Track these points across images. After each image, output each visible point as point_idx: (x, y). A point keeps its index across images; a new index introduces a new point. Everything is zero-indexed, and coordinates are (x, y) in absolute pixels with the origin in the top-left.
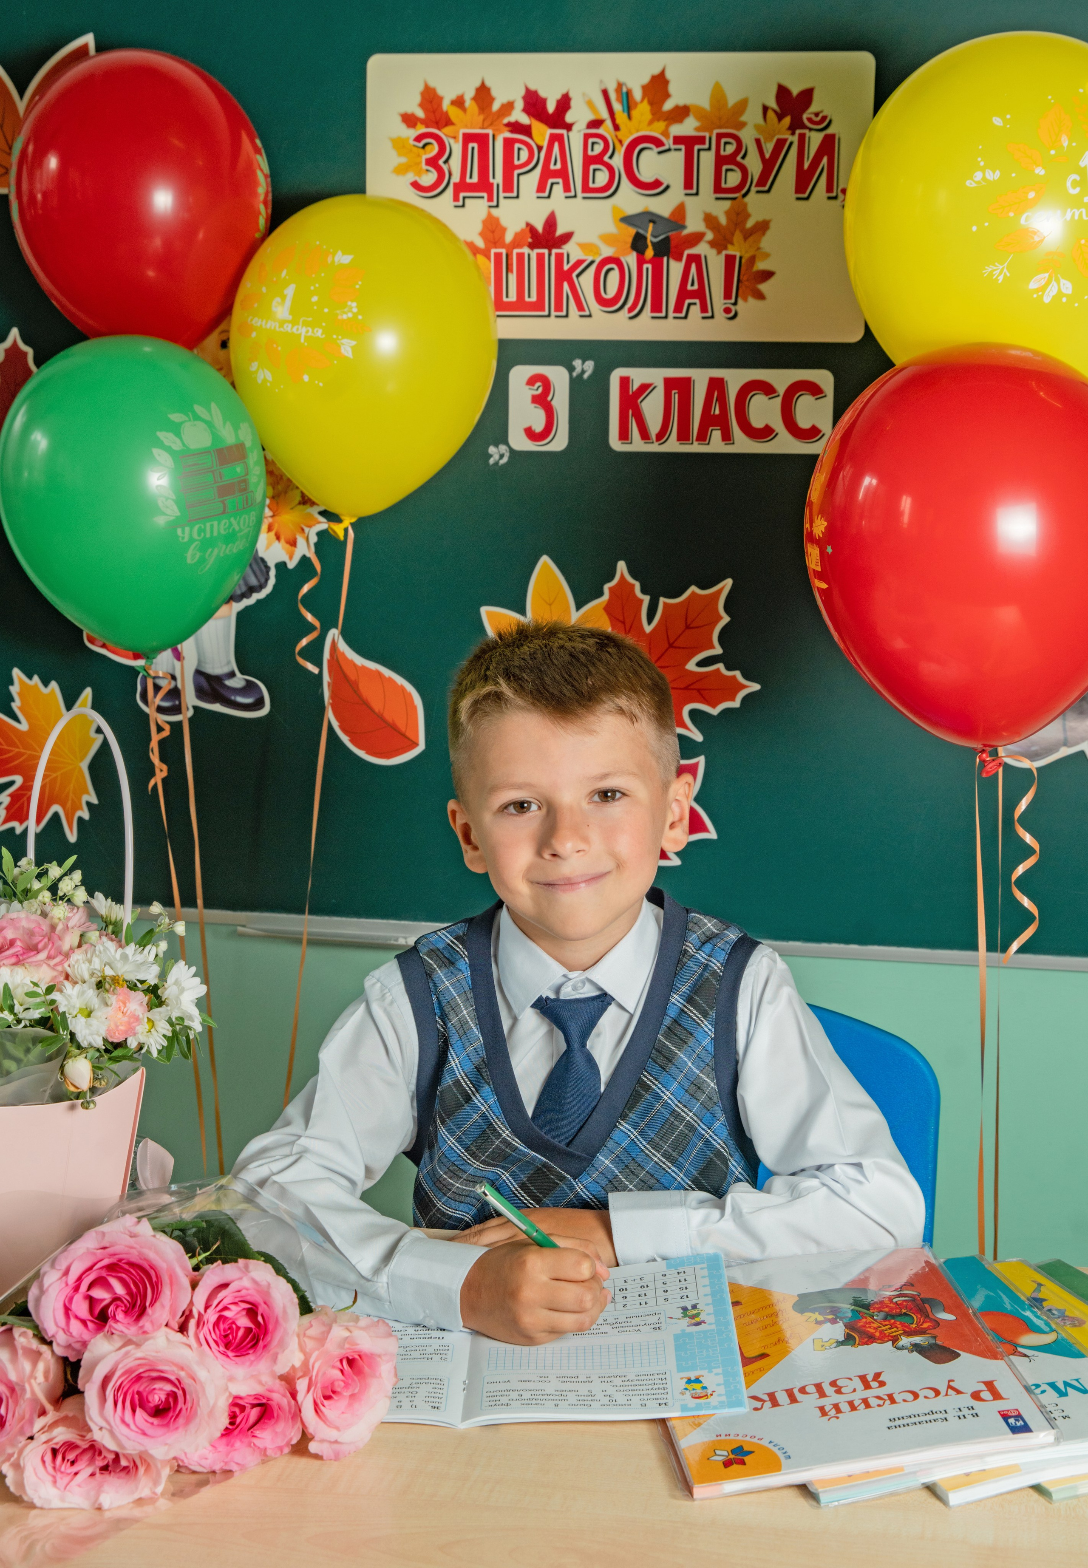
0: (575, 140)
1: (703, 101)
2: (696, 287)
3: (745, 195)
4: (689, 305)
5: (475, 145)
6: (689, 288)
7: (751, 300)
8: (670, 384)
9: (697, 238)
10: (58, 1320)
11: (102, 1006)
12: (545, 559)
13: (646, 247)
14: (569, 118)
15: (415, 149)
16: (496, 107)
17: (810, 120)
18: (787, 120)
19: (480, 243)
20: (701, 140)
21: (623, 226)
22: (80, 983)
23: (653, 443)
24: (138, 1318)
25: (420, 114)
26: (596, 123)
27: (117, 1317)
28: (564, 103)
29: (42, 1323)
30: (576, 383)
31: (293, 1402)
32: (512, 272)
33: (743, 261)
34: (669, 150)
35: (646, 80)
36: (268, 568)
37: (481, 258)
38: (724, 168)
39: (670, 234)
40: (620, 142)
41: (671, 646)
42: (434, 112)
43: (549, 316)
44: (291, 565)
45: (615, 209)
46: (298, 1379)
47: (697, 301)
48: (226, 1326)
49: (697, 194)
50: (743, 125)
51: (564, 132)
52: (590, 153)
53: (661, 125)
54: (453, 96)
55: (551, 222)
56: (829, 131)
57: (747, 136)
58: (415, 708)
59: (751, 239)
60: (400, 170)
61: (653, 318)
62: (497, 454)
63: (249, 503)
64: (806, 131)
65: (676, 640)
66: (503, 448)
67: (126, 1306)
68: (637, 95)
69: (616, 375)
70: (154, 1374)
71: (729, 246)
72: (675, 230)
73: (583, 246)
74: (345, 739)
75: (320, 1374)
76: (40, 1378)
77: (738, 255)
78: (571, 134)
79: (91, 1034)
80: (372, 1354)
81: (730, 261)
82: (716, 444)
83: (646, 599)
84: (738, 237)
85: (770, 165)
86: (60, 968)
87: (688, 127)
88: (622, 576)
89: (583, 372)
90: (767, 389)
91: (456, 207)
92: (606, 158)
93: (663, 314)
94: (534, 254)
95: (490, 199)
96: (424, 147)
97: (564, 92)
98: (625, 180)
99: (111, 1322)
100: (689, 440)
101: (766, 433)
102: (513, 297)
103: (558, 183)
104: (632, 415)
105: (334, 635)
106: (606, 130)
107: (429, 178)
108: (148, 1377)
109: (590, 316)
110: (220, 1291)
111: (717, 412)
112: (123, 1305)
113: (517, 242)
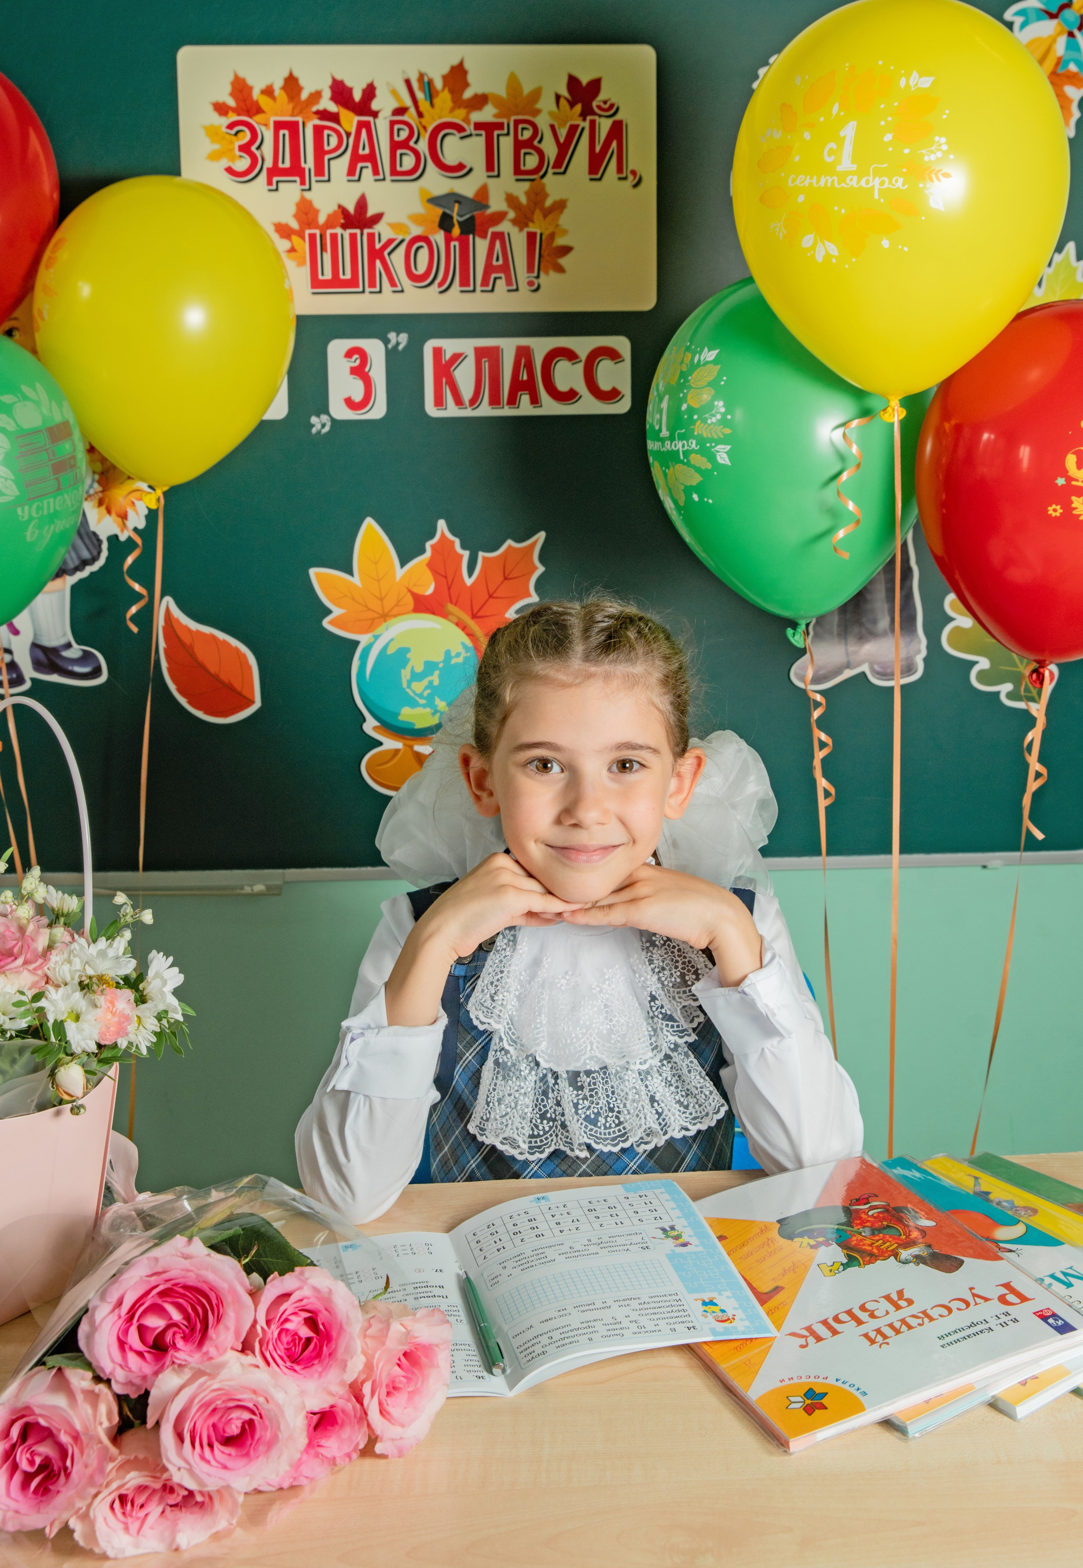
0: (382, 126)
1: (500, 89)
2: (501, 262)
3: (543, 177)
4: (495, 279)
5: (286, 132)
6: (495, 263)
7: (552, 273)
8: (480, 353)
9: (499, 217)
10: (113, 1356)
11: (91, 1008)
12: (369, 524)
13: (453, 225)
14: (375, 105)
15: (228, 137)
16: (304, 95)
17: (599, 107)
18: (578, 108)
19: (295, 225)
20: (500, 126)
21: (430, 206)
22: (63, 986)
23: (466, 408)
24: (201, 1344)
25: (231, 103)
26: (400, 111)
27: (178, 1346)
28: (370, 92)
29: (97, 1361)
30: (392, 355)
31: (358, 1406)
32: (326, 251)
33: (544, 237)
34: (470, 135)
35: (446, 70)
36: (100, 542)
37: (295, 238)
38: (523, 151)
39: (475, 213)
40: (425, 128)
41: (491, 596)
42: (244, 101)
43: (363, 292)
44: (123, 538)
45: (422, 191)
46: (362, 1383)
47: (502, 275)
48: (289, 1338)
49: (498, 176)
50: (537, 112)
51: (370, 119)
52: (396, 138)
53: (462, 112)
54: (263, 86)
55: (362, 204)
56: (618, 117)
57: (543, 122)
58: (250, 668)
59: (550, 217)
60: (214, 157)
61: (462, 291)
62: (319, 424)
63: (78, 479)
64: (596, 118)
65: (495, 592)
66: (324, 418)
67: (184, 1332)
68: (438, 84)
69: (429, 346)
70: (232, 1404)
71: (531, 224)
72: (481, 209)
73: (393, 226)
74: (183, 701)
75: (384, 1375)
76: (104, 1420)
77: (539, 232)
78: (378, 121)
79: (84, 1039)
80: (430, 1345)
81: (531, 237)
82: (525, 408)
83: (466, 554)
84: (538, 215)
85: (565, 149)
86: (40, 972)
87: (487, 114)
88: (443, 534)
89: (398, 344)
90: (570, 355)
91: (270, 190)
92: (412, 143)
93: (471, 288)
94: (347, 233)
95: (303, 183)
96: (236, 134)
97: (369, 81)
98: (430, 164)
99: (172, 1352)
100: (499, 404)
101: (570, 396)
102: (328, 275)
103: (367, 167)
104: (446, 383)
105: (168, 602)
106: (411, 117)
107: (242, 164)
108: (226, 1407)
109: (402, 291)
110: (282, 1304)
111: (525, 378)
112: (181, 1331)
113: (330, 224)
